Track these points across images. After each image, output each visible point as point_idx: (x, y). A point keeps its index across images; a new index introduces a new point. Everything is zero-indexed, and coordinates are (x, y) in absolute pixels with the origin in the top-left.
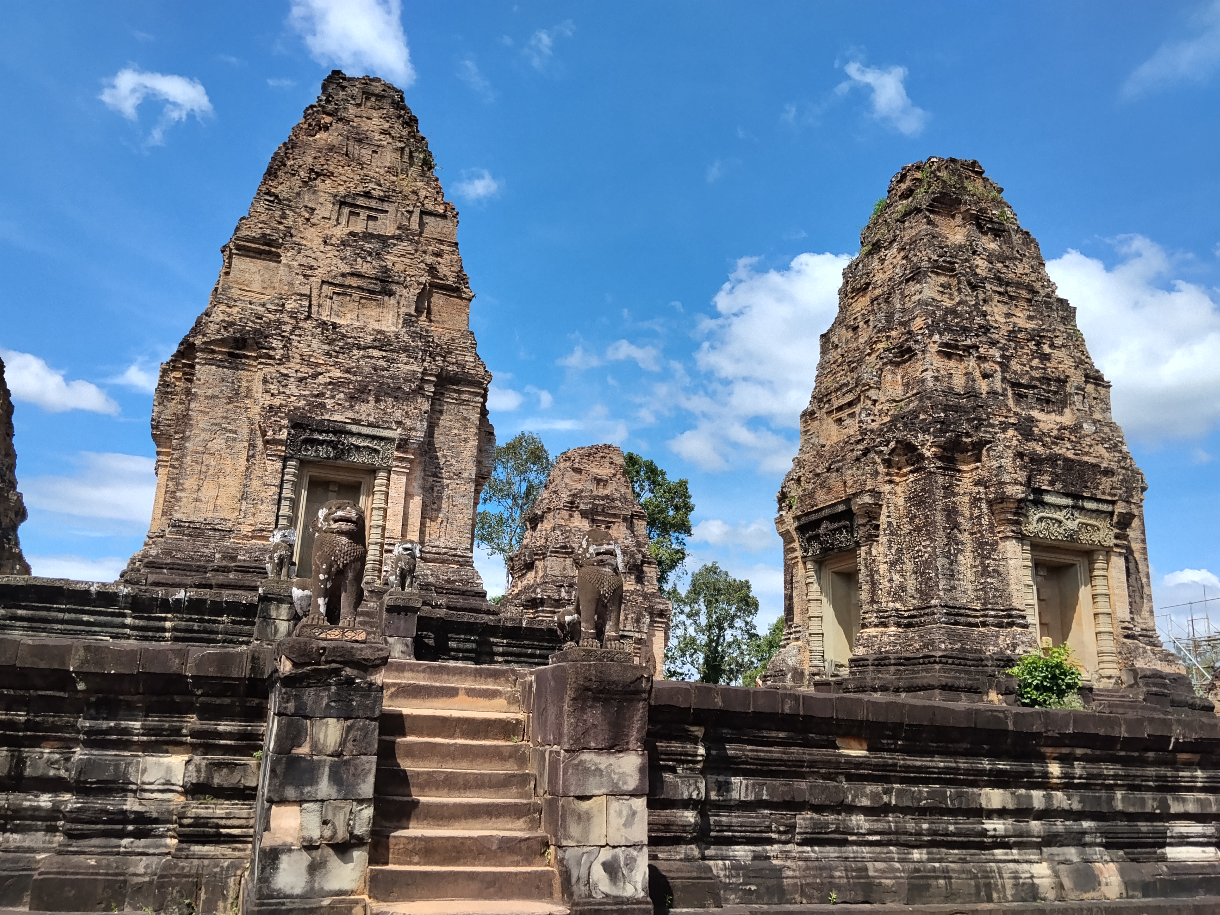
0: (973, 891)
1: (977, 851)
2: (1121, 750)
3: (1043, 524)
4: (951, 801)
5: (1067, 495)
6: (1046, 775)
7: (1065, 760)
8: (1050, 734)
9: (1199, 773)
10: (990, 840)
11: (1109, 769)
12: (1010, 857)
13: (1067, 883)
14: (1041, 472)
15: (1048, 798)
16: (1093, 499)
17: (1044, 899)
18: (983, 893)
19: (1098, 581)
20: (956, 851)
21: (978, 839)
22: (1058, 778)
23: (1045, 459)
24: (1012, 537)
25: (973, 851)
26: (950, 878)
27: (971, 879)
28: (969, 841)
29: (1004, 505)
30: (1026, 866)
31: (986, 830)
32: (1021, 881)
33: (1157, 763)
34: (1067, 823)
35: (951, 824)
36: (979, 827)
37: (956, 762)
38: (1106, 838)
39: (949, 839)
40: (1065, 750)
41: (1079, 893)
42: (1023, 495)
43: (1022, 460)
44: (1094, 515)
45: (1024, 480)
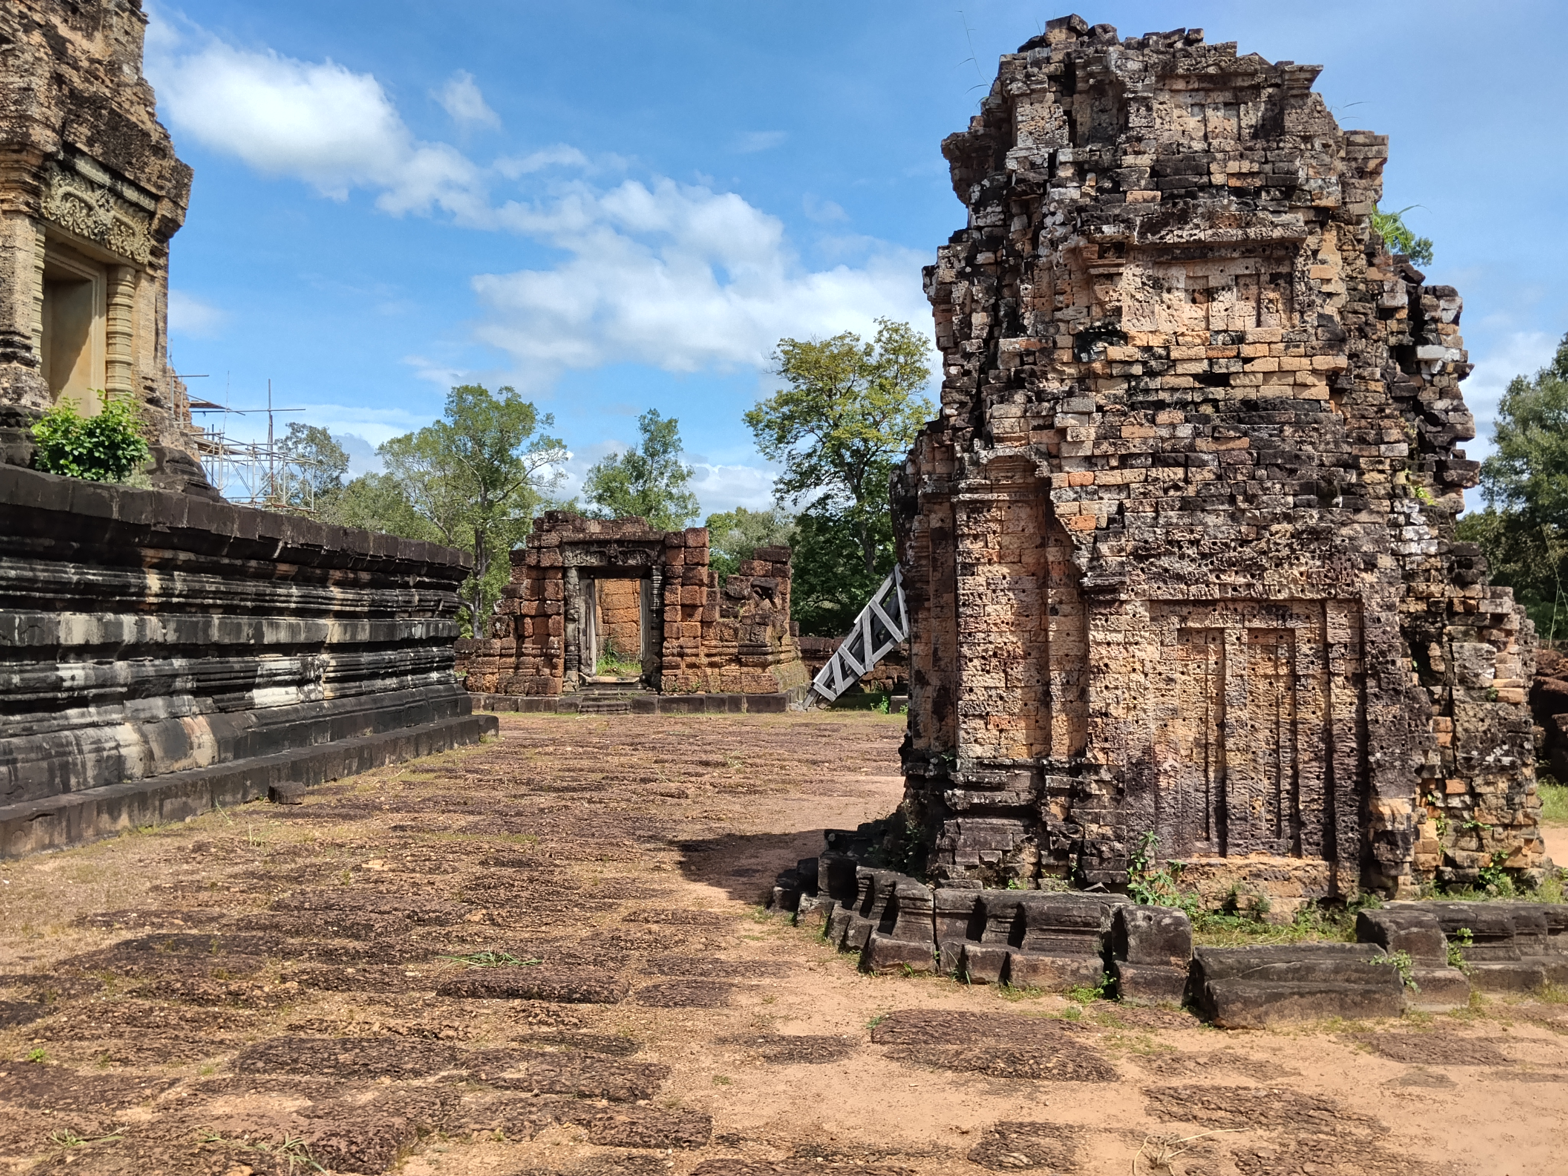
0: (45, 777)
1: (46, 715)
2: (227, 556)
3: (69, 205)
4: (20, 634)
5: (105, 167)
6: (142, 590)
7: (165, 568)
8: (159, 528)
9: (294, 591)
10: (65, 695)
11: (211, 583)
12: (88, 720)
13: (158, 752)
14: (79, 118)
15: (141, 626)
16: (134, 185)
17: (130, 778)
18: (57, 780)
19: (119, 313)
20: (18, 718)
21: (50, 695)
22: (156, 595)
23: (87, 100)
24: (25, 214)
25: (40, 715)
26: (15, 761)
27: (43, 759)
28: (39, 700)
29: (24, 156)
30: (107, 730)
31: (62, 680)
32: (105, 754)
33: (258, 576)
34: (157, 662)
35: (15, 672)
36: (52, 676)
37: (32, 570)
38: (198, 681)
39: (12, 697)
40: (168, 554)
41: (168, 762)
42: (54, 149)
43: (60, 90)
44: (131, 210)
45: (58, 125)
